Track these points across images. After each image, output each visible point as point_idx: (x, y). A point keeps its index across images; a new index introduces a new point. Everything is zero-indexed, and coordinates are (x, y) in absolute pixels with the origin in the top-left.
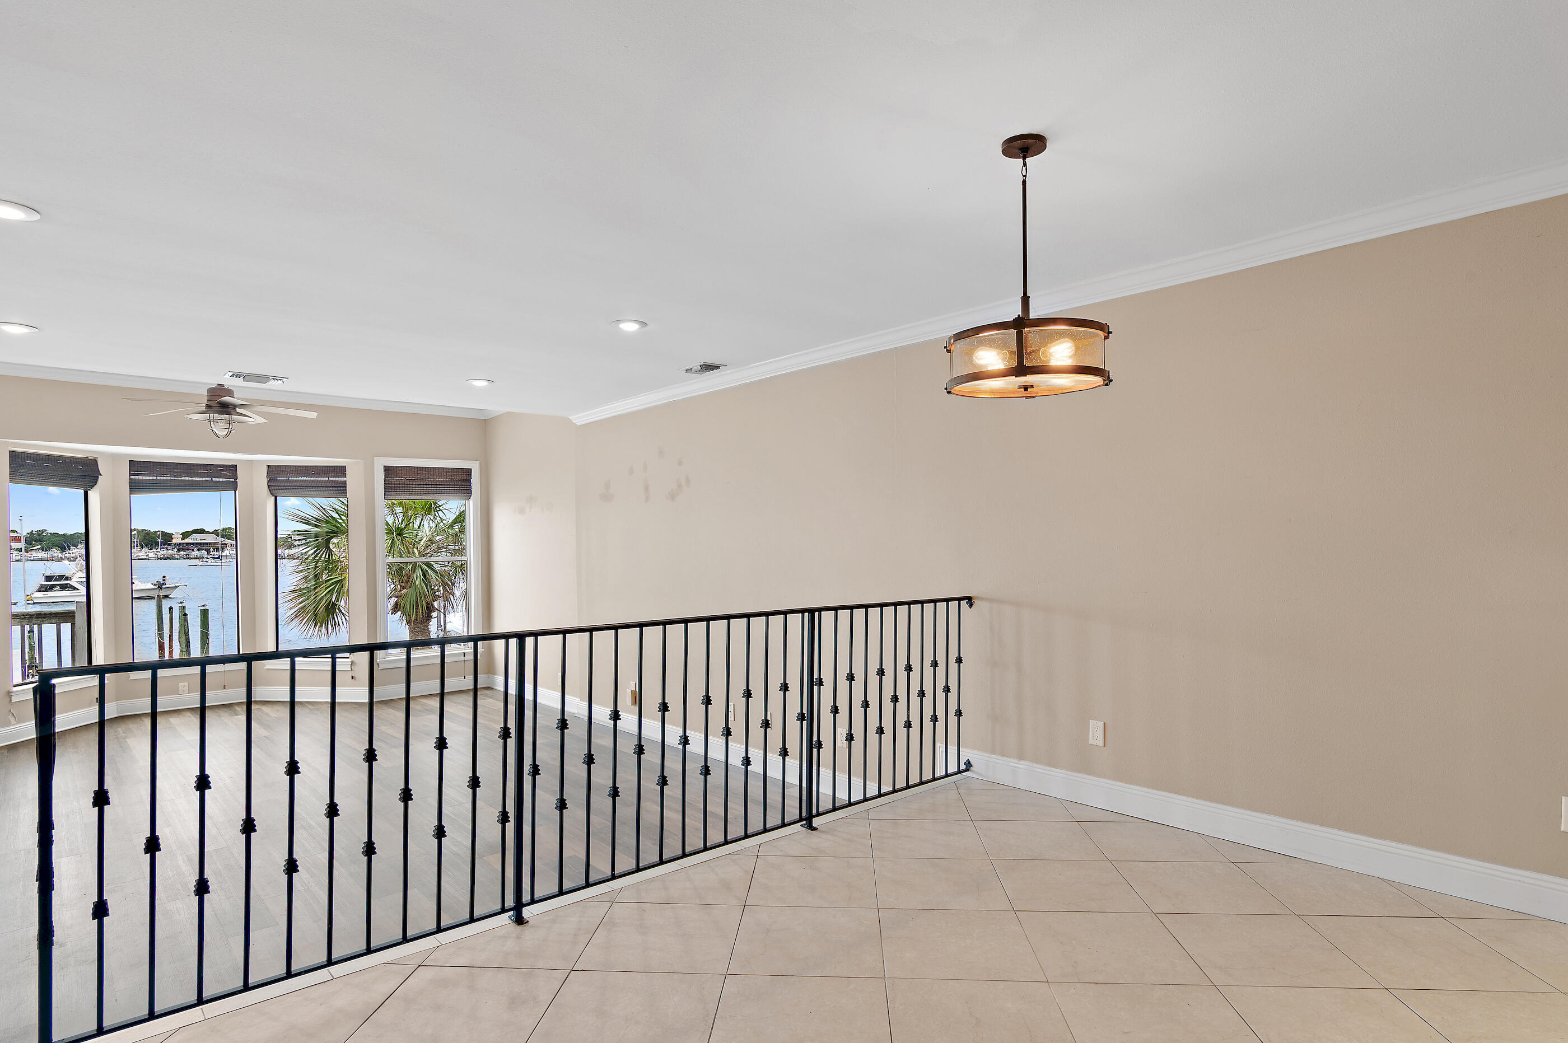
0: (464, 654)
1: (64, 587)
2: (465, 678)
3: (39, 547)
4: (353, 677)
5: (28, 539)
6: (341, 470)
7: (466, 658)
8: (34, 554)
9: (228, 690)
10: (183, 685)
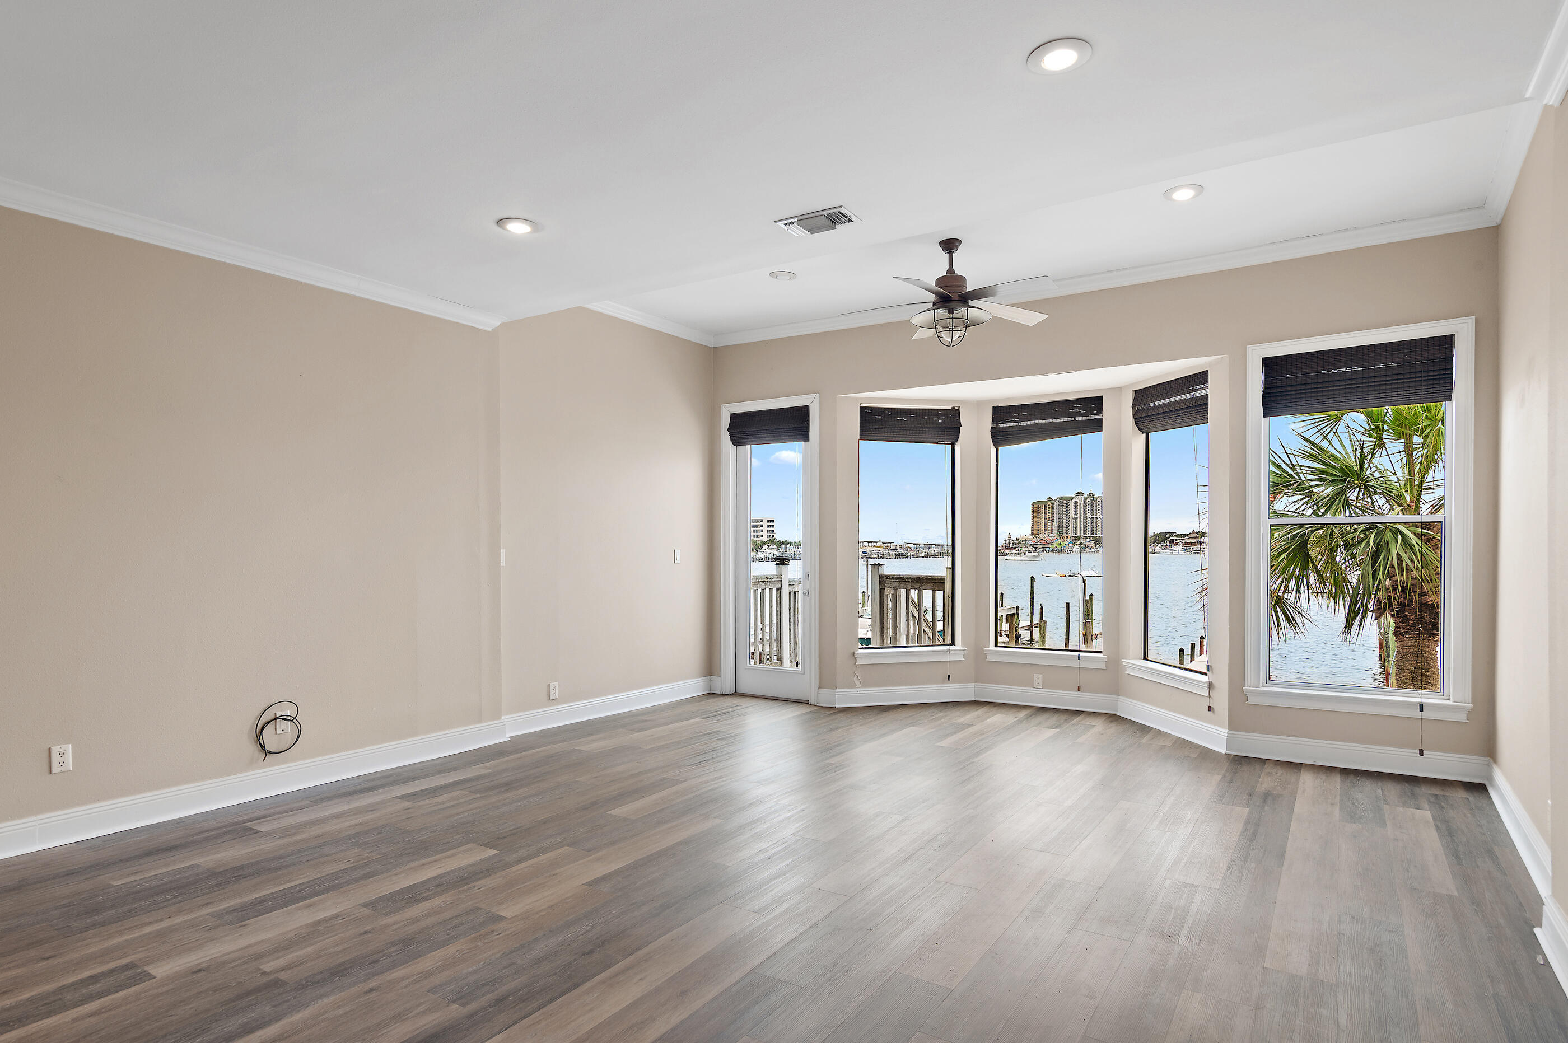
0: (1422, 705)
2: (1421, 754)
4: (1210, 708)
9: (1083, 694)
10: (1038, 677)
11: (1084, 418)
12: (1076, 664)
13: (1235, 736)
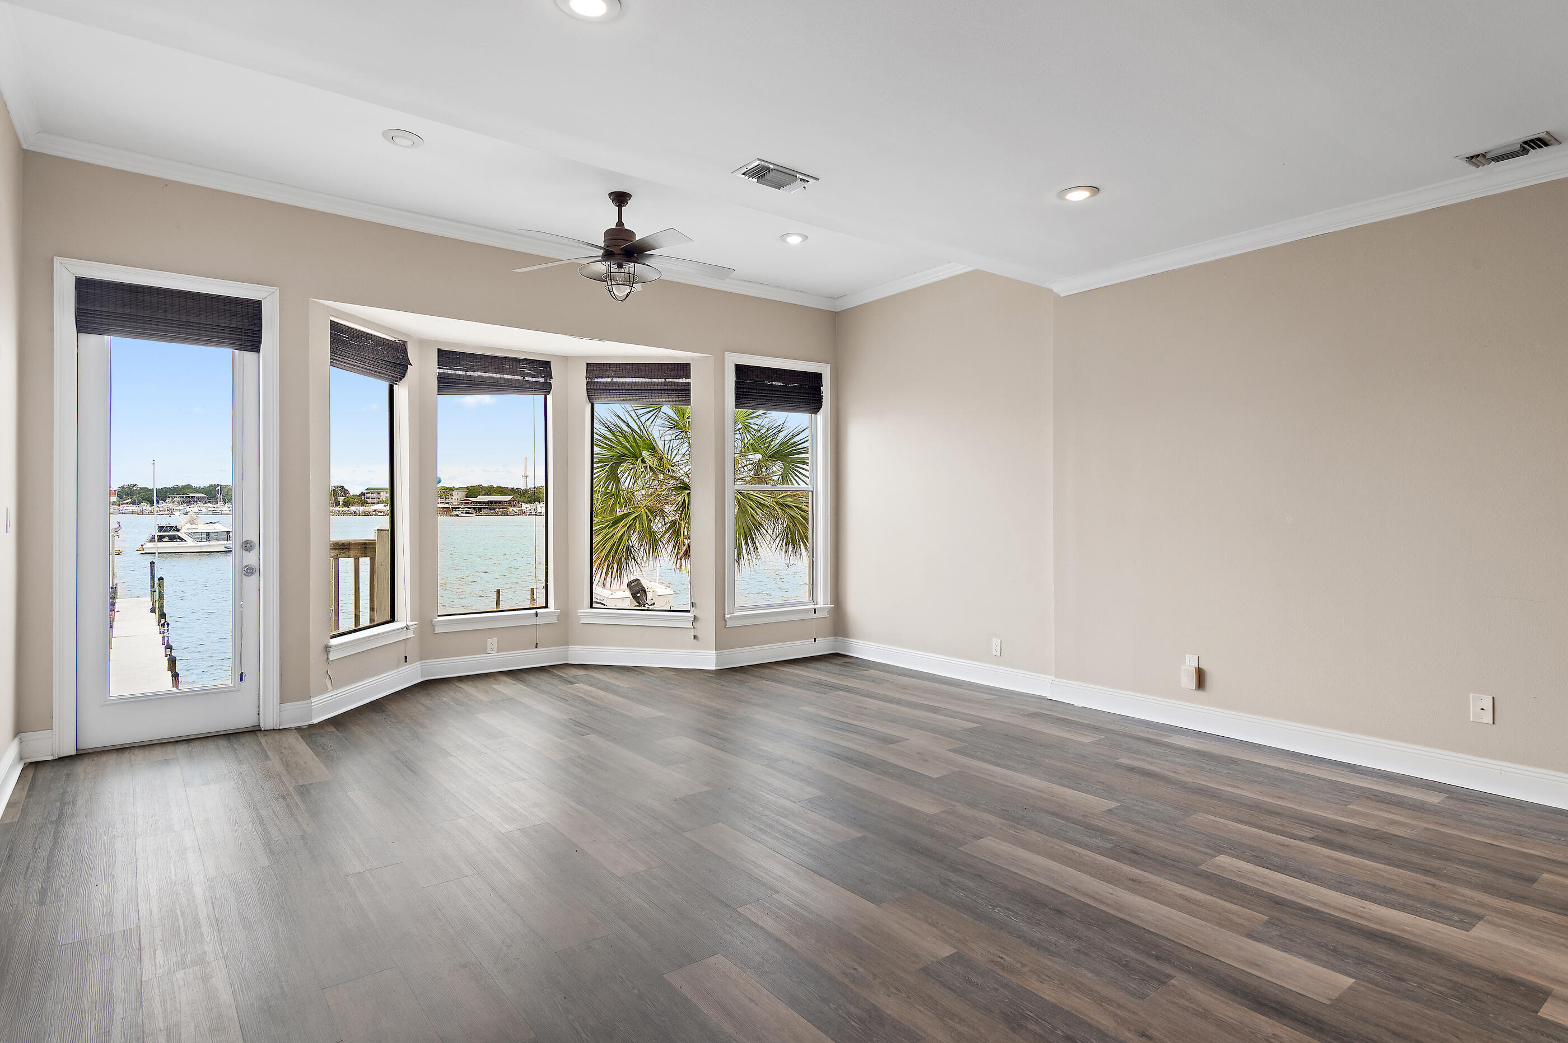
0: (815, 610)
1: (172, 538)
2: (815, 641)
3: (130, 500)
4: (695, 637)
5: (120, 493)
6: (683, 369)
7: (818, 615)
8: (126, 507)
9: (541, 649)
10: (492, 642)
11: (534, 379)
12: (534, 621)
13: (720, 654)
